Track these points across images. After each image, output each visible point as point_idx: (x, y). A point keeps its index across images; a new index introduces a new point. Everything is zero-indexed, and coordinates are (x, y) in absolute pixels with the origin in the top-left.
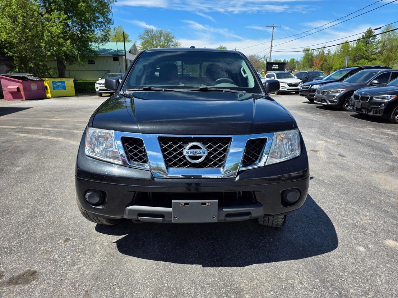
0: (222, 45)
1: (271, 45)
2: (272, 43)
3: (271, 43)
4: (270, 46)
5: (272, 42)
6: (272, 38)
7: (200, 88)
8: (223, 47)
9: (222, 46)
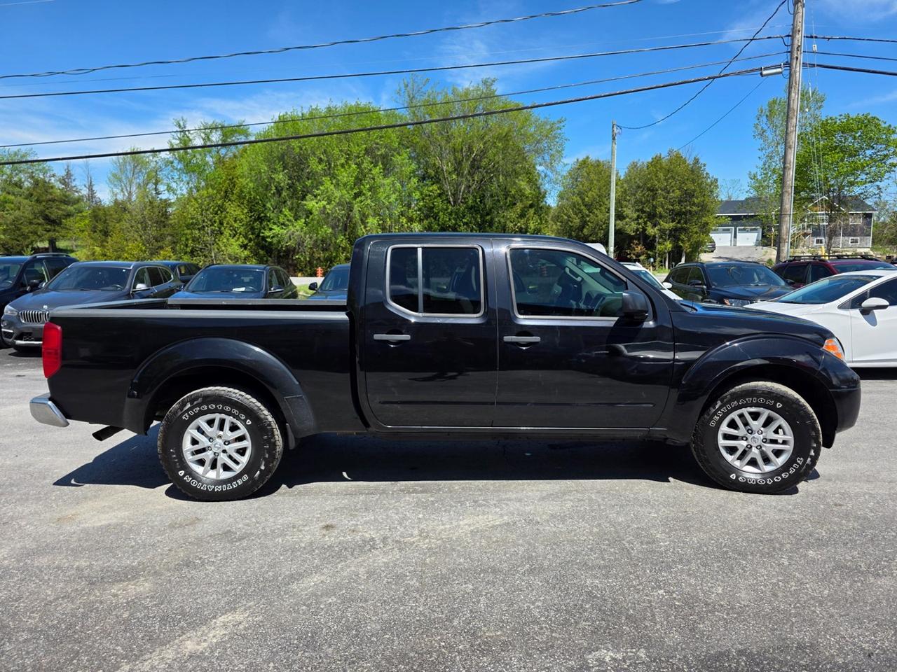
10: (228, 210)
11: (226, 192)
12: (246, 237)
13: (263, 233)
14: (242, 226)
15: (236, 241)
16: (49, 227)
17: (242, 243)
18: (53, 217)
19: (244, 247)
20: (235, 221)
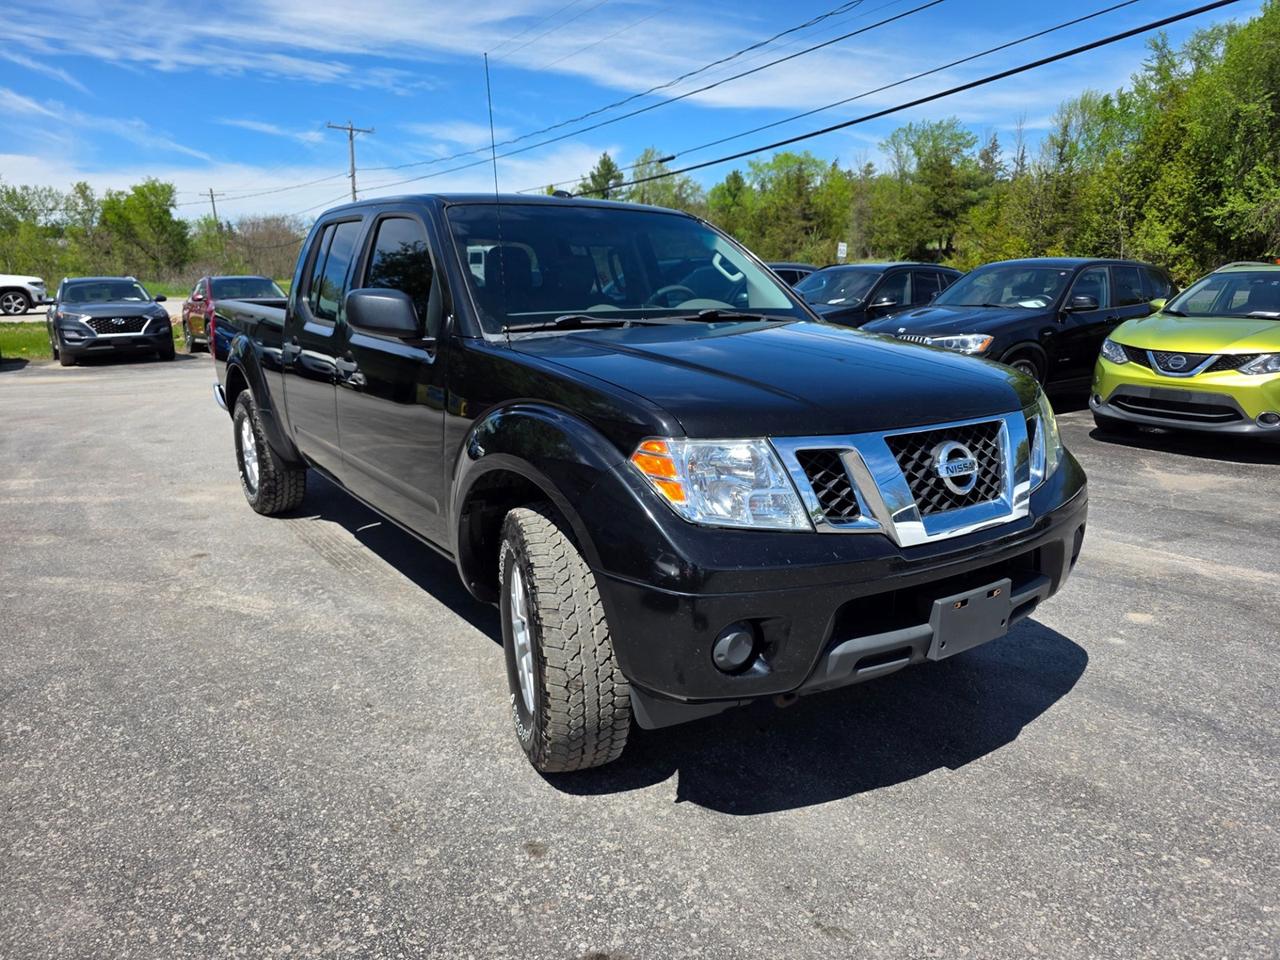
0: (154, 179)
1: (354, 188)
2: (354, 180)
3: (351, 179)
4: (350, 190)
5: (353, 176)
6: (353, 165)
7: (701, 313)
8: (162, 186)
9: (157, 180)
10: (1163, 177)
11: (1165, 147)
12: (1184, 220)
13: (1208, 211)
14: (1182, 201)
15: (1167, 228)
16: (940, 221)
17: (1176, 230)
18: (946, 207)
19: (1177, 239)
20: (1172, 195)
